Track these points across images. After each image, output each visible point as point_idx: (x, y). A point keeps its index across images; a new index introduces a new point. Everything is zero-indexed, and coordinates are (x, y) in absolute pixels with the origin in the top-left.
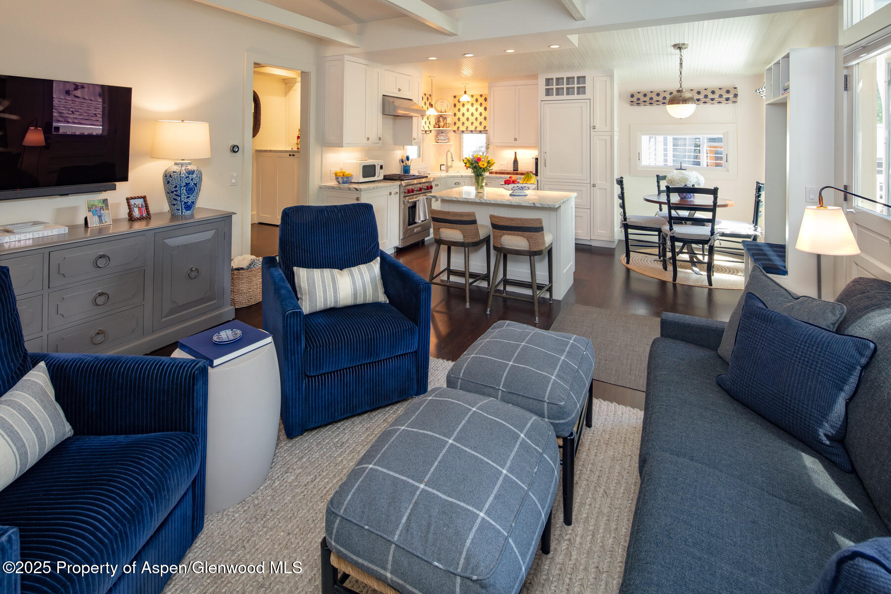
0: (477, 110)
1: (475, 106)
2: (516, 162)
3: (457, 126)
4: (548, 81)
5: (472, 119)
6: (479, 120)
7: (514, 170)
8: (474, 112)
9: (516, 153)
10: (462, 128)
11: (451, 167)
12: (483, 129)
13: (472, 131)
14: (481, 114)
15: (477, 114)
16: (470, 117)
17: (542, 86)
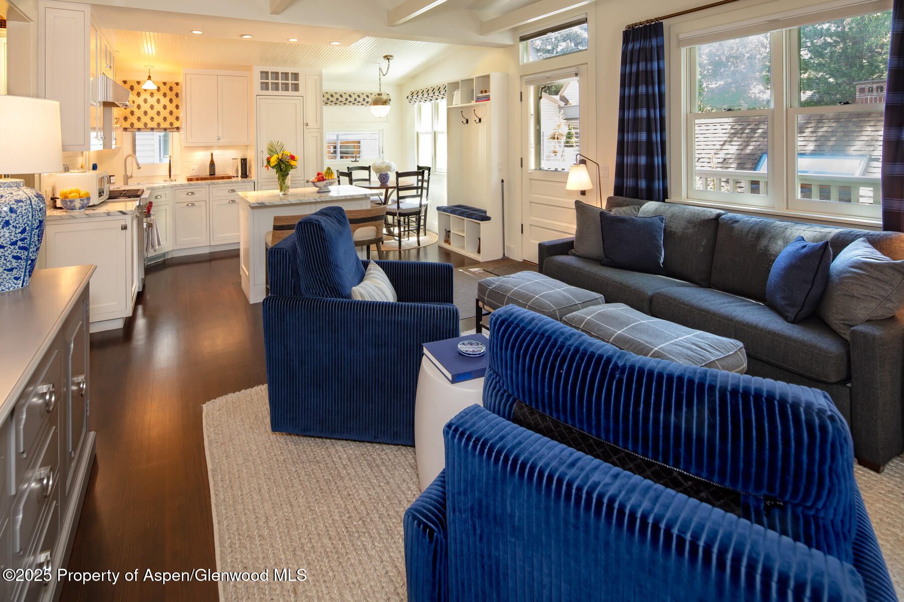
0: (158, 101)
1: (156, 97)
2: (212, 164)
3: (129, 121)
4: (265, 74)
5: (152, 113)
6: (162, 115)
7: (210, 175)
8: (155, 104)
9: (212, 154)
10: (138, 125)
11: (131, 177)
12: (170, 127)
13: (152, 129)
14: (165, 107)
15: (158, 107)
16: (149, 110)
17: (257, 80)
